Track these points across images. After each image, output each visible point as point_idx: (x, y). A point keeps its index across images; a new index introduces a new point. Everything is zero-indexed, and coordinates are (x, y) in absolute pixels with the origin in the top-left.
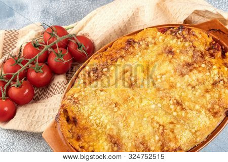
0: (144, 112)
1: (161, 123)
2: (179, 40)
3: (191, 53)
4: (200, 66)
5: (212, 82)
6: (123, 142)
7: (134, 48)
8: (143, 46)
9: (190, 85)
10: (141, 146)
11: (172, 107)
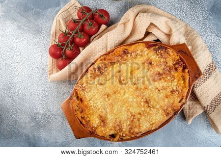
0: (125, 103)
1: (133, 114)
2: (158, 56)
3: (163, 67)
4: (167, 78)
5: (171, 90)
6: (108, 122)
7: (127, 56)
8: (134, 56)
9: (157, 88)
10: (118, 127)
11: (142, 104)
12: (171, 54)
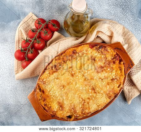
0: (76, 91)
1: (84, 99)
2: (99, 54)
3: (104, 61)
4: (107, 69)
5: (111, 78)
6: (65, 106)
7: (76, 55)
8: (81, 55)
9: (100, 78)
10: (73, 110)
11: (90, 91)
12: (109, 51)
